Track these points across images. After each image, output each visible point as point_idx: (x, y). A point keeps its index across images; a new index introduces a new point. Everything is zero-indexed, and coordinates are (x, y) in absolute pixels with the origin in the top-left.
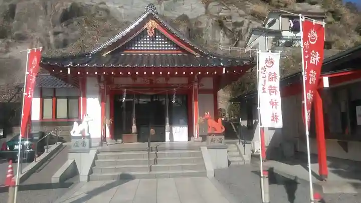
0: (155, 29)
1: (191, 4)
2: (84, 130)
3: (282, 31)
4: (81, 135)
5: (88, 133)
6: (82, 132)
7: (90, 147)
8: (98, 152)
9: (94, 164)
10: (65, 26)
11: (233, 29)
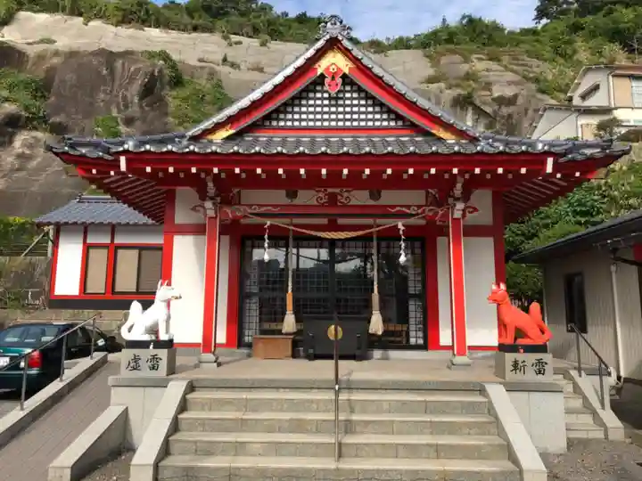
0: (344, 77)
1: (404, 62)
2: (156, 325)
3: (616, 108)
4: (146, 338)
5: (167, 332)
6: (154, 330)
7: (172, 370)
8: (191, 388)
9: (175, 427)
10: (146, 106)
11: (494, 111)
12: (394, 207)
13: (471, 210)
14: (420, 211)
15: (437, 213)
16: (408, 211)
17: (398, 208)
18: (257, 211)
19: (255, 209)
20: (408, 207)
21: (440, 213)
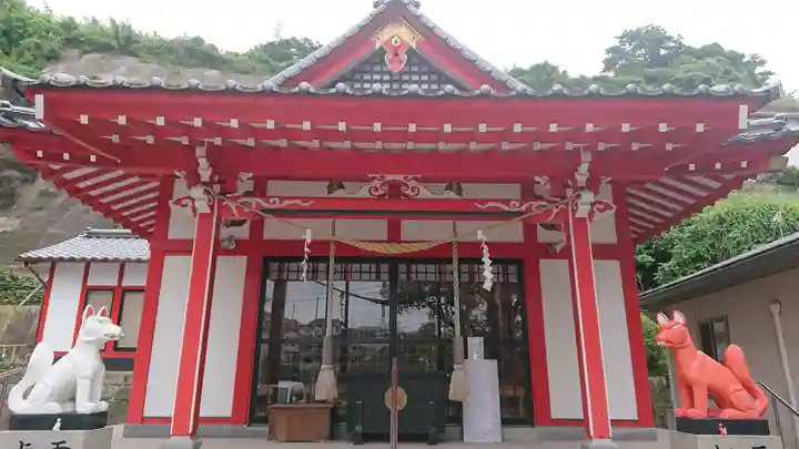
12: (484, 202)
13: (602, 207)
14: (523, 208)
15: (550, 211)
16: (506, 208)
17: (490, 204)
18: (278, 205)
19: (274, 202)
20: (506, 202)
21: (555, 211)
